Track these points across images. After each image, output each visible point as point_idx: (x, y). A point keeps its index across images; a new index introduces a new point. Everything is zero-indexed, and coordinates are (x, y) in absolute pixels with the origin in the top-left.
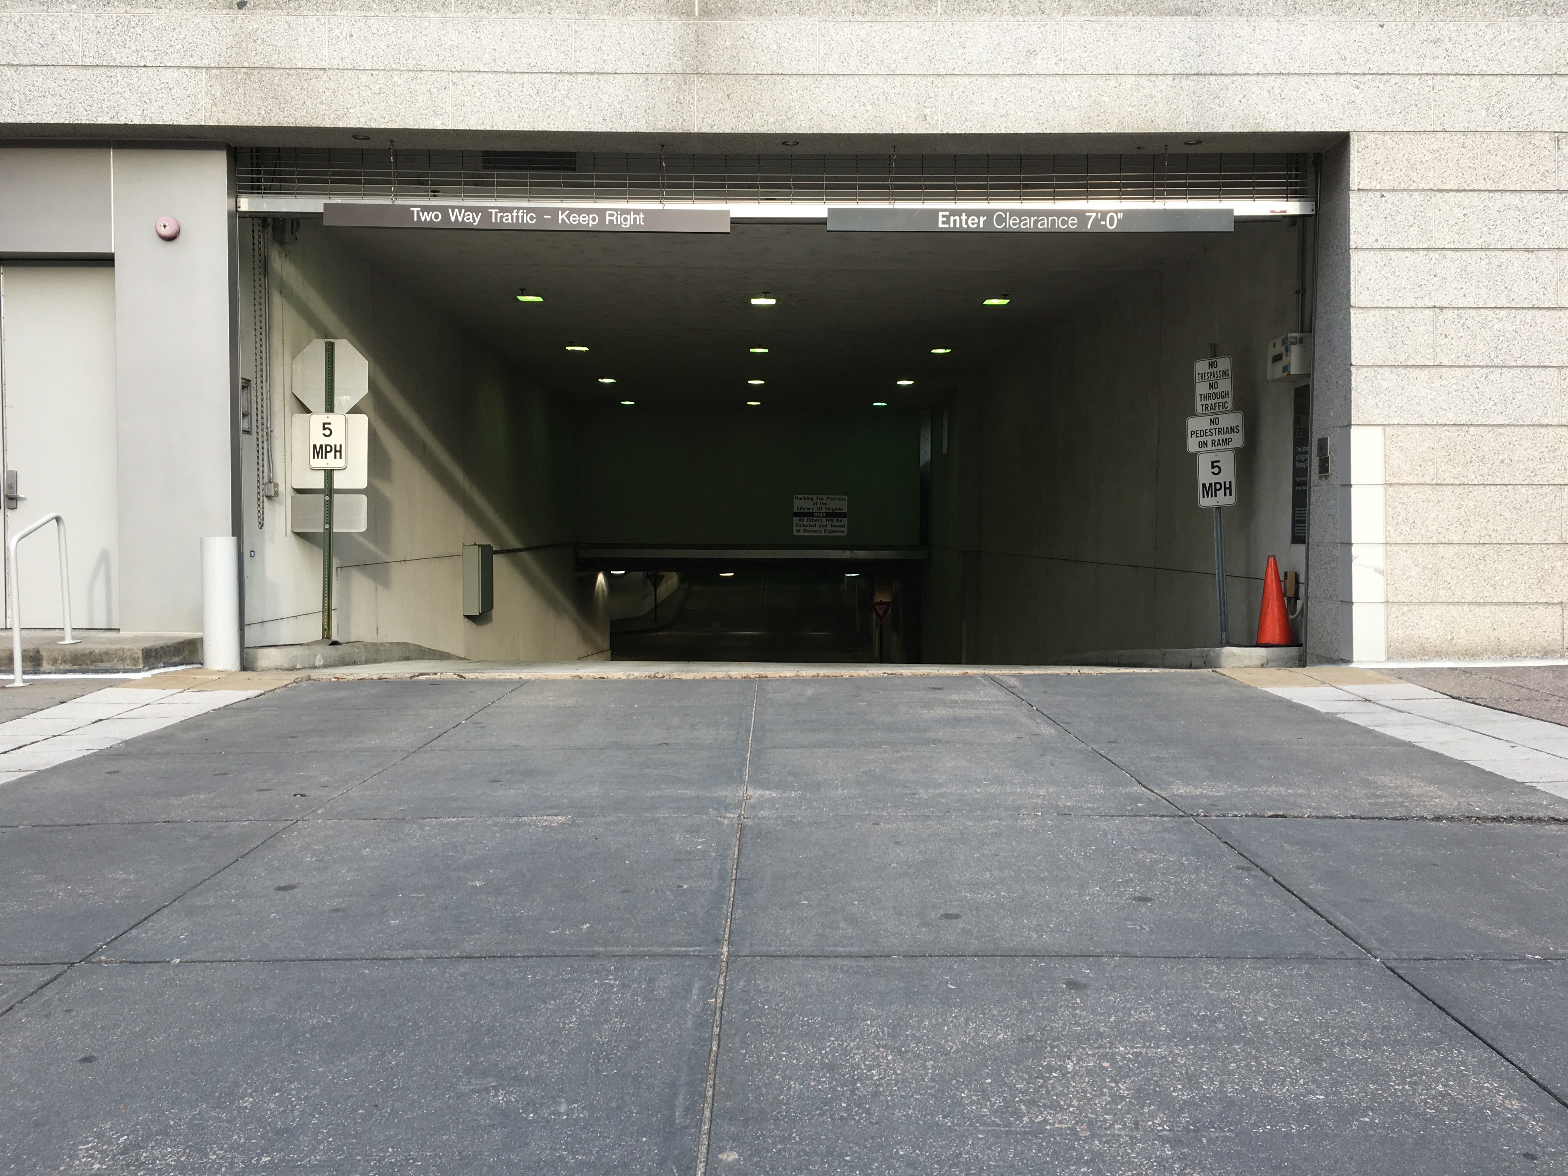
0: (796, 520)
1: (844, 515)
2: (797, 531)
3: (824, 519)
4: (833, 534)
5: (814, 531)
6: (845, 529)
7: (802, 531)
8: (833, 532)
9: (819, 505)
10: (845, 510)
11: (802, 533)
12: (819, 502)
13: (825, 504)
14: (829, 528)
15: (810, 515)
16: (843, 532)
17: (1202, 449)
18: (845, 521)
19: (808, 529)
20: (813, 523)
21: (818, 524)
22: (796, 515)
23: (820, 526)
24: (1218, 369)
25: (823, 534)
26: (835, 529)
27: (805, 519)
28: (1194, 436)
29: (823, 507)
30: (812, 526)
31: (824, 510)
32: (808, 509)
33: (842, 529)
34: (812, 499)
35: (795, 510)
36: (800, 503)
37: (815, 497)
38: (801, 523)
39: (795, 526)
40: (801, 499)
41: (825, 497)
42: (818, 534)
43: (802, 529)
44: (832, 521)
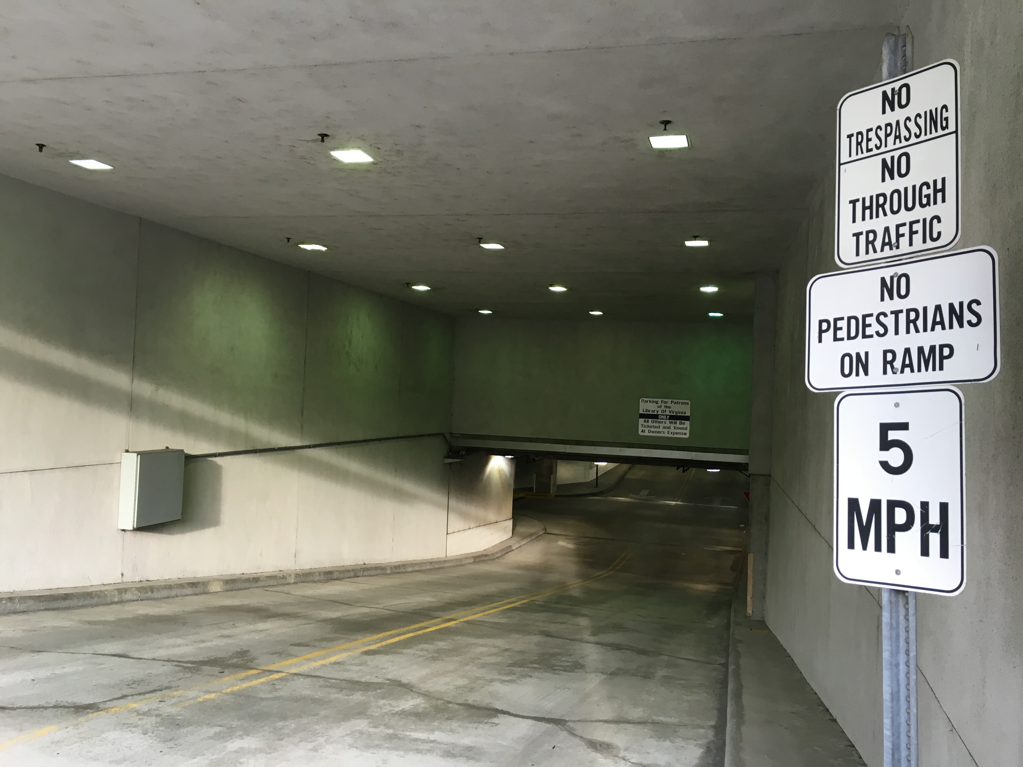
0: (641, 421)
1: (687, 418)
2: (642, 431)
3: (668, 421)
4: (675, 436)
5: (658, 432)
6: (688, 432)
7: (647, 431)
8: (677, 433)
9: (663, 408)
10: (688, 414)
11: (646, 434)
12: (663, 405)
13: (670, 407)
14: (672, 430)
15: (655, 417)
16: (685, 434)
17: (853, 381)
18: (687, 424)
19: (652, 429)
20: (657, 425)
21: (662, 425)
22: (642, 416)
23: (664, 428)
24: (910, 111)
25: (666, 435)
26: (676, 431)
27: (650, 420)
28: (828, 336)
29: (668, 410)
30: (656, 427)
31: (667, 413)
32: (653, 411)
33: (684, 431)
34: (657, 403)
35: (641, 412)
36: (645, 406)
37: (660, 400)
38: (646, 424)
39: (640, 426)
40: (647, 402)
41: (670, 401)
42: (662, 435)
43: (647, 430)
44: (676, 423)
